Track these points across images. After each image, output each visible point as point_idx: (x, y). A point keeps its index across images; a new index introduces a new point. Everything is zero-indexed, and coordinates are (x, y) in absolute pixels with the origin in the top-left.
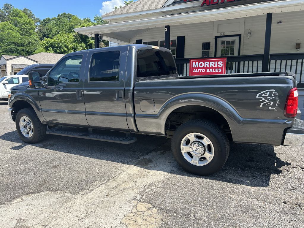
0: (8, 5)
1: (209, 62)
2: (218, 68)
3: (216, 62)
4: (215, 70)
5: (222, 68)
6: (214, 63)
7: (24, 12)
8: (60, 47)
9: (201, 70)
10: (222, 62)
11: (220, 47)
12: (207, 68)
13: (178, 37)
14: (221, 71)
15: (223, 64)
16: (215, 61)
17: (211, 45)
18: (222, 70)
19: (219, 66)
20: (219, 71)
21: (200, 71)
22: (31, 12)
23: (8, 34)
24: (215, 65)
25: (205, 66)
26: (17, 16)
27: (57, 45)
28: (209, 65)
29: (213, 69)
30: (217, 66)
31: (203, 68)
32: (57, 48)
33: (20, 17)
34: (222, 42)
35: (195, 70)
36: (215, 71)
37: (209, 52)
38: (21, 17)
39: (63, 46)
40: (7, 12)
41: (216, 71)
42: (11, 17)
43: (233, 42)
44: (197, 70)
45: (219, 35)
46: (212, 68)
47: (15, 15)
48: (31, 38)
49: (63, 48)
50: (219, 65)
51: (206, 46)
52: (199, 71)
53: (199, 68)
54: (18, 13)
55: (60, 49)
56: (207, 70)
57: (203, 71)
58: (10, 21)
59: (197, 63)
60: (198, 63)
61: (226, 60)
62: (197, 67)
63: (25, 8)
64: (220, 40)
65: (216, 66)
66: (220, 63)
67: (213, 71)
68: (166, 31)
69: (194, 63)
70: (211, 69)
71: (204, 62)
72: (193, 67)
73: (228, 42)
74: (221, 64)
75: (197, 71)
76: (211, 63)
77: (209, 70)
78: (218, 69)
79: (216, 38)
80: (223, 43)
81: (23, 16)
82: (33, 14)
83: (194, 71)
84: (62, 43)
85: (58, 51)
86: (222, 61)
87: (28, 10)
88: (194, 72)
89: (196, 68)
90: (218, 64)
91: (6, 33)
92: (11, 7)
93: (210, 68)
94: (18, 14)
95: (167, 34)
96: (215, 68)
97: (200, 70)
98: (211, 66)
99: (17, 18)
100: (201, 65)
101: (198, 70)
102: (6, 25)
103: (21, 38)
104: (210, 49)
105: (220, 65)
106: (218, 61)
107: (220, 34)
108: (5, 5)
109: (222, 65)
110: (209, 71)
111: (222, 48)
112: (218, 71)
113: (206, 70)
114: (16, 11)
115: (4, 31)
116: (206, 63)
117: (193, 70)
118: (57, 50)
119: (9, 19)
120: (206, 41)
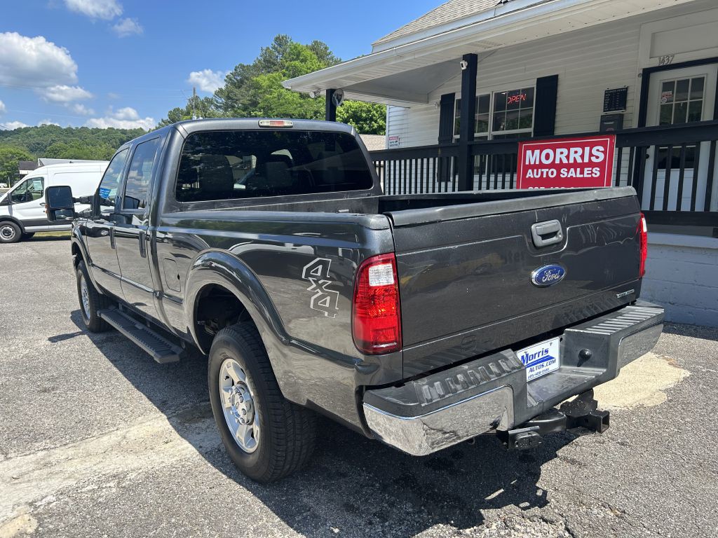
0: (283, 37)
1: (568, 147)
2: (591, 164)
3: (587, 149)
4: (582, 172)
5: (601, 165)
6: (580, 150)
7: (313, 49)
8: (371, 119)
9: (547, 172)
10: (601, 148)
11: (657, 98)
12: (561, 165)
13: (539, 80)
14: (598, 174)
15: (604, 152)
16: (583, 146)
17: (629, 97)
18: (602, 172)
19: (594, 159)
20: (594, 175)
21: (545, 176)
22: (326, 48)
23: (280, 95)
24: (582, 156)
25: (557, 161)
26: (297, 58)
27: (364, 115)
28: (568, 157)
29: (578, 170)
30: (590, 159)
31: (553, 165)
32: (365, 120)
33: (302, 61)
34: (664, 83)
35: (530, 171)
36: (582, 176)
37: (622, 116)
38: (304, 61)
39: (376, 115)
40: (278, 52)
41: (586, 176)
42: (287, 61)
43: (699, 83)
44: (535, 170)
45: (655, 63)
46: (575, 165)
47: (293, 58)
48: (320, 102)
49: (376, 122)
50: (593, 156)
51: (616, 99)
52: (542, 173)
53: (542, 166)
54: (299, 52)
55: (370, 122)
56: (562, 171)
57: (552, 174)
58: (284, 70)
59: (537, 152)
60: (539, 151)
61: (615, 141)
62: (537, 163)
63: (316, 40)
64: (658, 80)
65: (586, 160)
66: (598, 150)
67: (578, 176)
68: (463, 69)
69: (529, 153)
70: (572, 170)
71: (554, 148)
72: (527, 163)
73: (683, 84)
74: (599, 154)
75: (537, 175)
76: (572, 150)
77: (568, 172)
78: (590, 169)
79: (647, 74)
80: (667, 86)
81: (309, 58)
82: (328, 51)
83: (530, 174)
84: (375, 109)
85: (367, 128)
86: (604, 144)
87: (321, 44)
88: (530, 177)
89: (534, 167)
90: (591, 155)
91: (276, 95)
92: (286, 42)
93: (568, 166)
94: (298, 55)
95: (470, 77)
96: (582, 166)
97: (545, 171)
98: (571, 161)
99: (297, 63)
100: (547, 157)
101: (540, 170)
102: (276, 80)
103: (300, 103)
104: (625, 108)
105: (597, 157)
106: (592, 145)
107: (657, 59)
108: (277, 39)
109: (602, 157)
110: (566, 174)
111: (664, 103)
112: (590, 176)
113: (559, 173)
114: (296, 48)
115: (271, 93)
116: (558, 151)
117: (525, 173)
118: (365, 125)
119: (282, 67)
120: (616, 85)
